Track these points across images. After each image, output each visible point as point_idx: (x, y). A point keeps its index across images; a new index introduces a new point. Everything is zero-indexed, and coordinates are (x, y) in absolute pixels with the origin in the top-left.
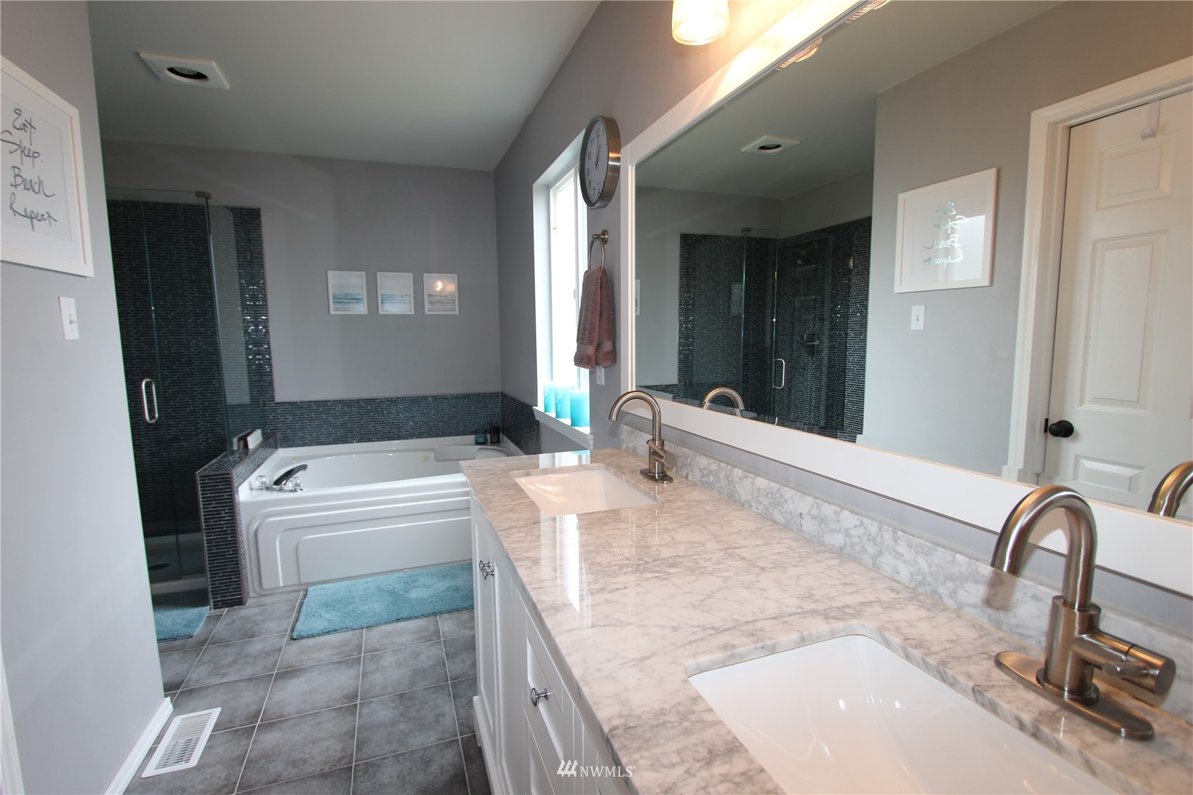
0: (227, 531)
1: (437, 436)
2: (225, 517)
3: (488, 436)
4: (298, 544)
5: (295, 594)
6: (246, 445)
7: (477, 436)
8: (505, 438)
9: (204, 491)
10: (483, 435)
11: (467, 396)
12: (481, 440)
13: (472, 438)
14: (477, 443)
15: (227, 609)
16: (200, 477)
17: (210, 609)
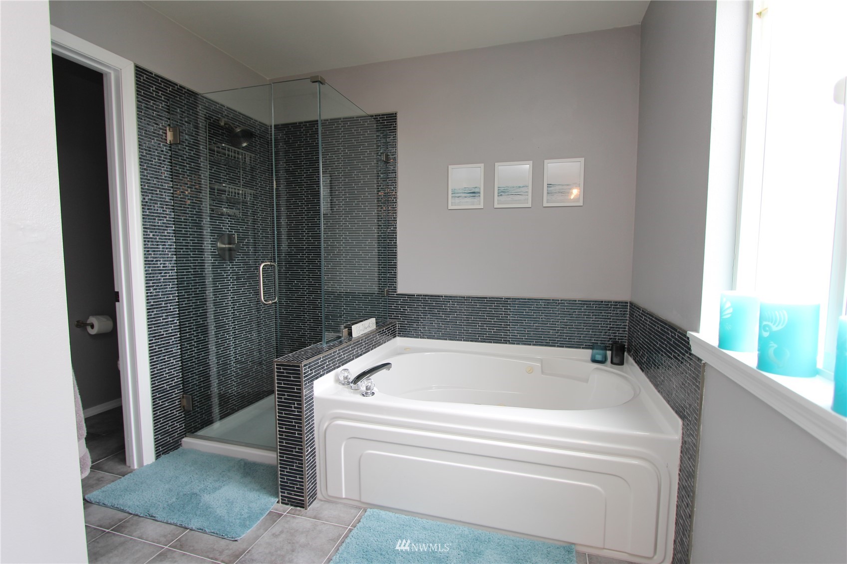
0: (295, 426)
1: (547, 345)
2: (295, 411)
3: (609, 353)
4: (361, 457)
5: (353, 511)
6: (350, 334)
7: (595, 351)
8: (631, 360)
9: (280, 380)
10: (601, 352)
11: (585, 303)
12: (599, 357)
13: (588, 353)
14: (594, 361)
15: (292, 507)
16: (277, 365)
17: (278, 502)
